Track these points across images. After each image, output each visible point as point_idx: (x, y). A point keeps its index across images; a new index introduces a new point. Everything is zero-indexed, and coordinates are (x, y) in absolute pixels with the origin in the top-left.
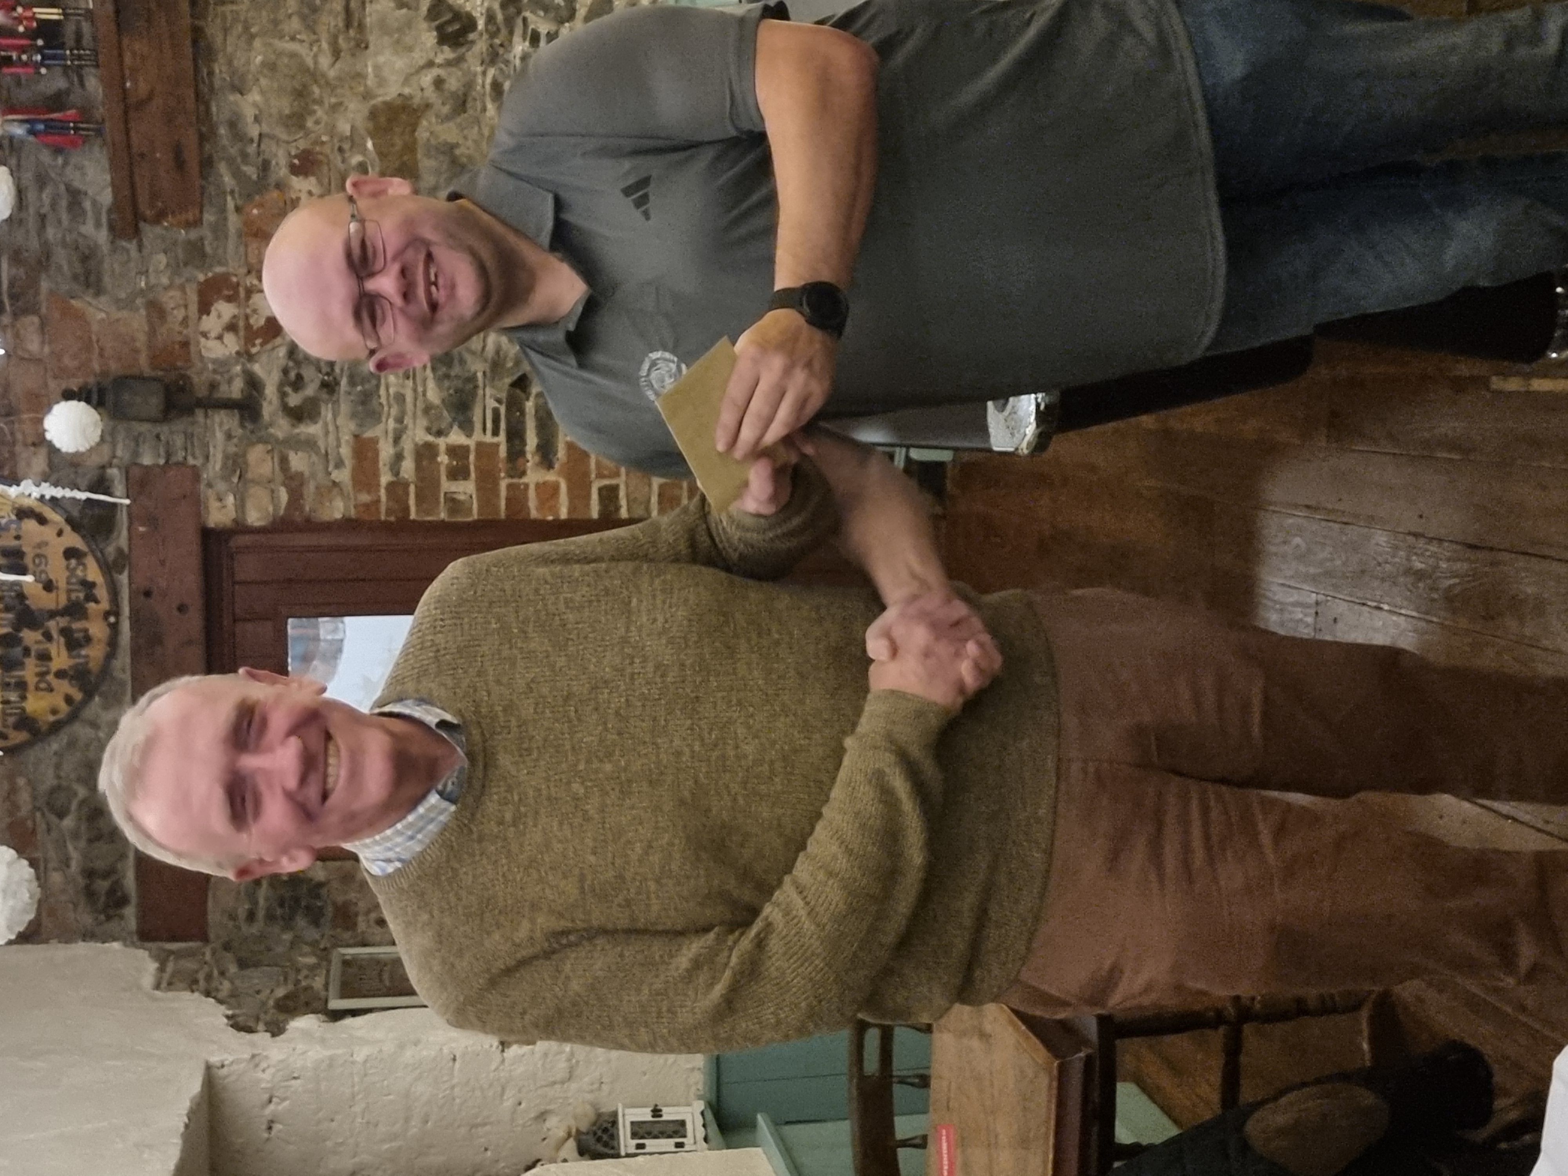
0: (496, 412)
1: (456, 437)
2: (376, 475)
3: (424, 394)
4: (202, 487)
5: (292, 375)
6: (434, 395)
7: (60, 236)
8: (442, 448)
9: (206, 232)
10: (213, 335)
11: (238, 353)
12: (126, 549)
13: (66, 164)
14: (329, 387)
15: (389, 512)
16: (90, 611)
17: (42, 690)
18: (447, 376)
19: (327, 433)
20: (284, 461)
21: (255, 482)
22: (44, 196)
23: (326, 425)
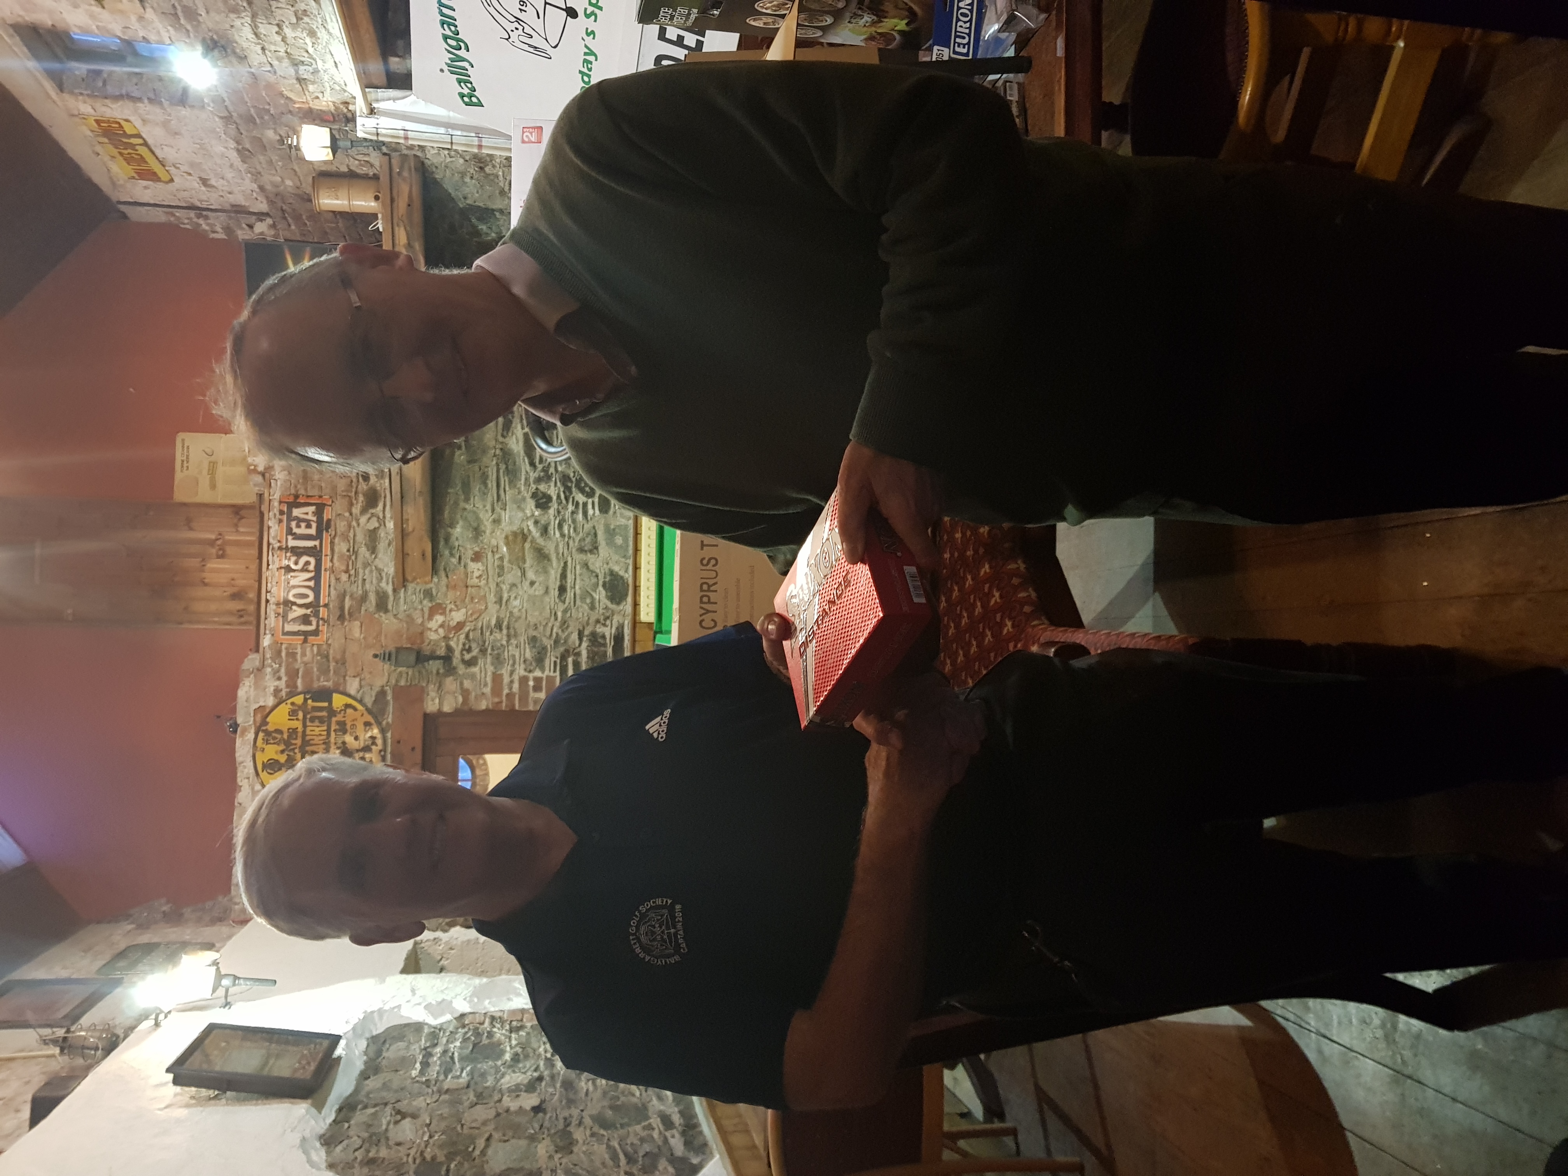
0: (555, 662)
1: (538, 673)
2: (501, 689)
3: (524, 655)
4: (425, 696)
5: (467, 647)
6: (528, 654)
7: (371, 588)
8: (531, 678)
9: (432, 585)
10: (434, 629)
11: (444, 637)
12: (391, 722)
13: (375, 557)
14: (483, 651)
15: (506, 706)
16: (373, 750)
18: (534, 647)
19: (481, 671)
20: (462, 684)
21: (448, 692)
22: (366, 571)
23: (481, 668)
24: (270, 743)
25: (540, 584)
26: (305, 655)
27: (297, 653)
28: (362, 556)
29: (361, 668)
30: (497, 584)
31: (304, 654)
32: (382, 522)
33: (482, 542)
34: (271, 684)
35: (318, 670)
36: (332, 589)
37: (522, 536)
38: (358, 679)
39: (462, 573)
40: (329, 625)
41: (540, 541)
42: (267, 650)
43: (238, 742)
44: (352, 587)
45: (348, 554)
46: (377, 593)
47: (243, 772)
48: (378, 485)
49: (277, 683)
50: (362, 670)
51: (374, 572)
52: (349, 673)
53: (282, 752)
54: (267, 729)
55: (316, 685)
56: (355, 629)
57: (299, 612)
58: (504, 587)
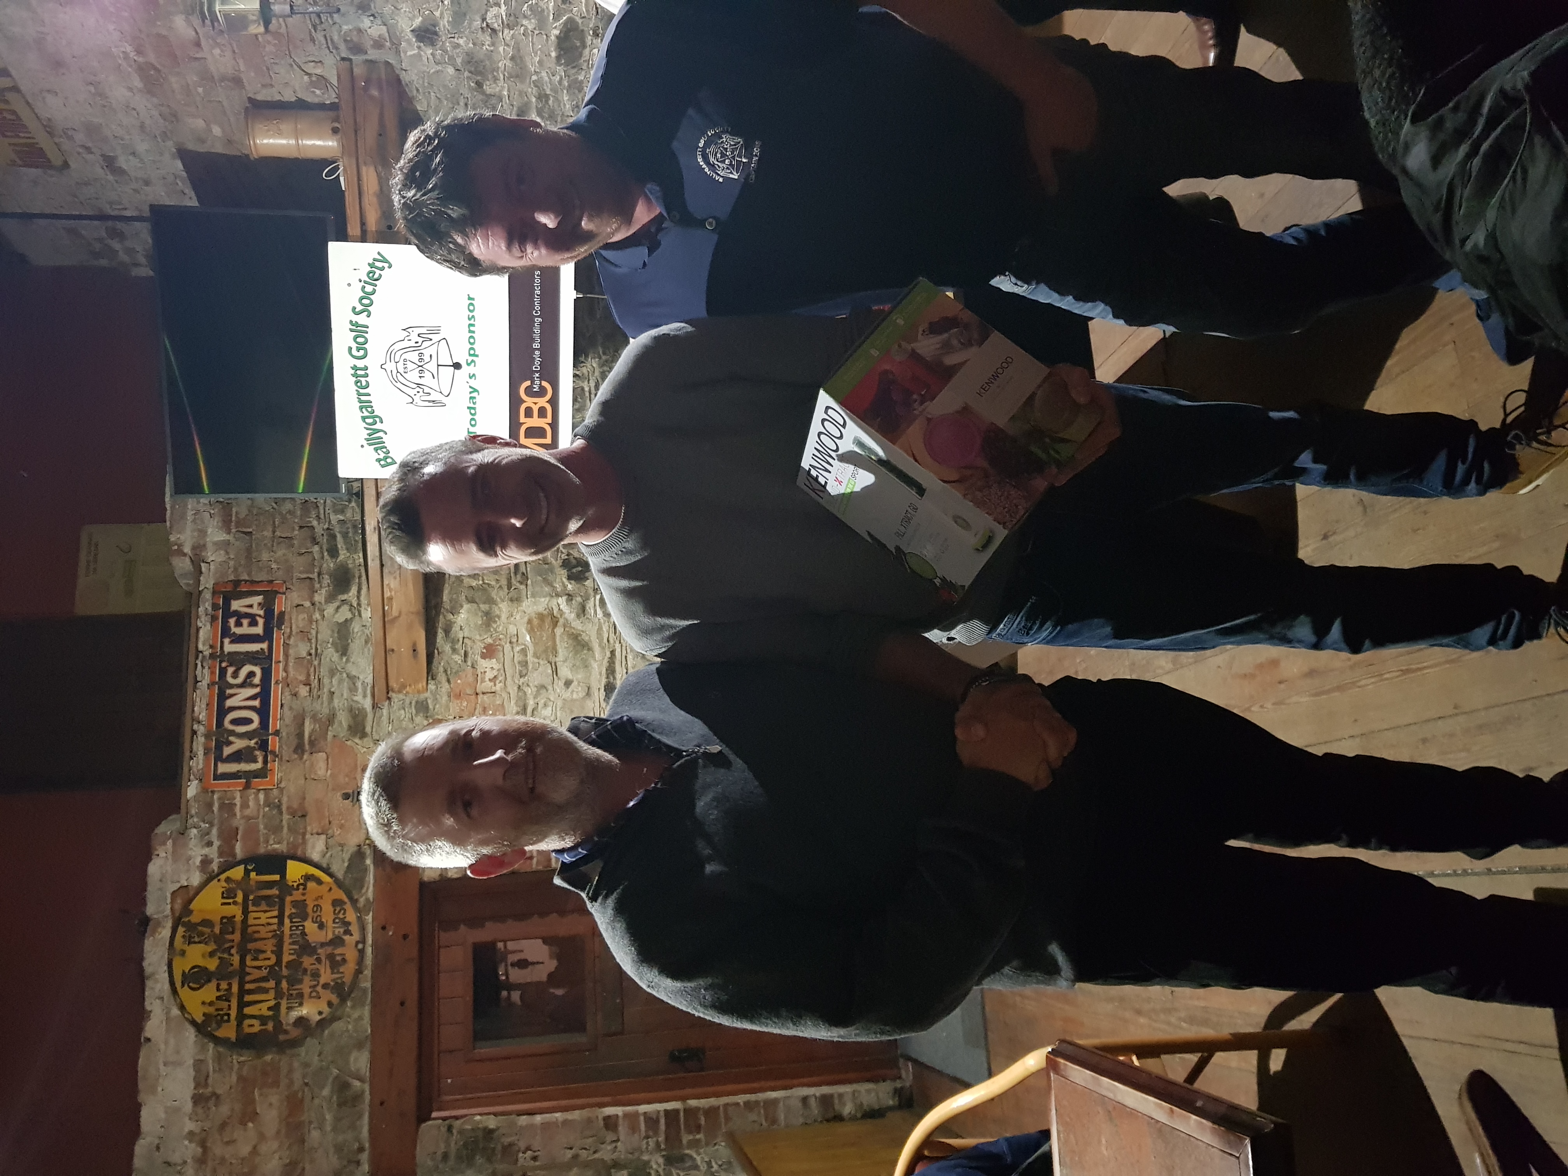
7: (340, 705)
9: (427, 694)
12: (371, 900)
13: (348, 661)
16: (347, 942)
17: (314, 997)
22: (333, 680)
24: (195, 943)
25: (579, 682)
26: (248, 807)
27: (235, 804)
28: (328, 659)
29: (327, 822)
30: (519, 687)
31: (244, 805)
32: (356, 610)
33: (495, 630)
34: (197, 852)
35: (265, 828)
36: (286, 708)
37: (552, 619)
38: (323, 837)
39: (470, 675)
40: (281, 760)
41: (577, 625)
42: (192, 803)
43: (148, 943)
44: (315, 704)
45: (309, 657)
46: (351, 710)
47: (152, 988)
48: (349, 562)
49: (206, 851)
50: (330, 823)
51: (347, 679)
52: (309, 828)
53: (212, 954)
54: (189, 921)
55: (262, 850)
56: (320, 764)
57: (239, 744)
58: (529, 691)
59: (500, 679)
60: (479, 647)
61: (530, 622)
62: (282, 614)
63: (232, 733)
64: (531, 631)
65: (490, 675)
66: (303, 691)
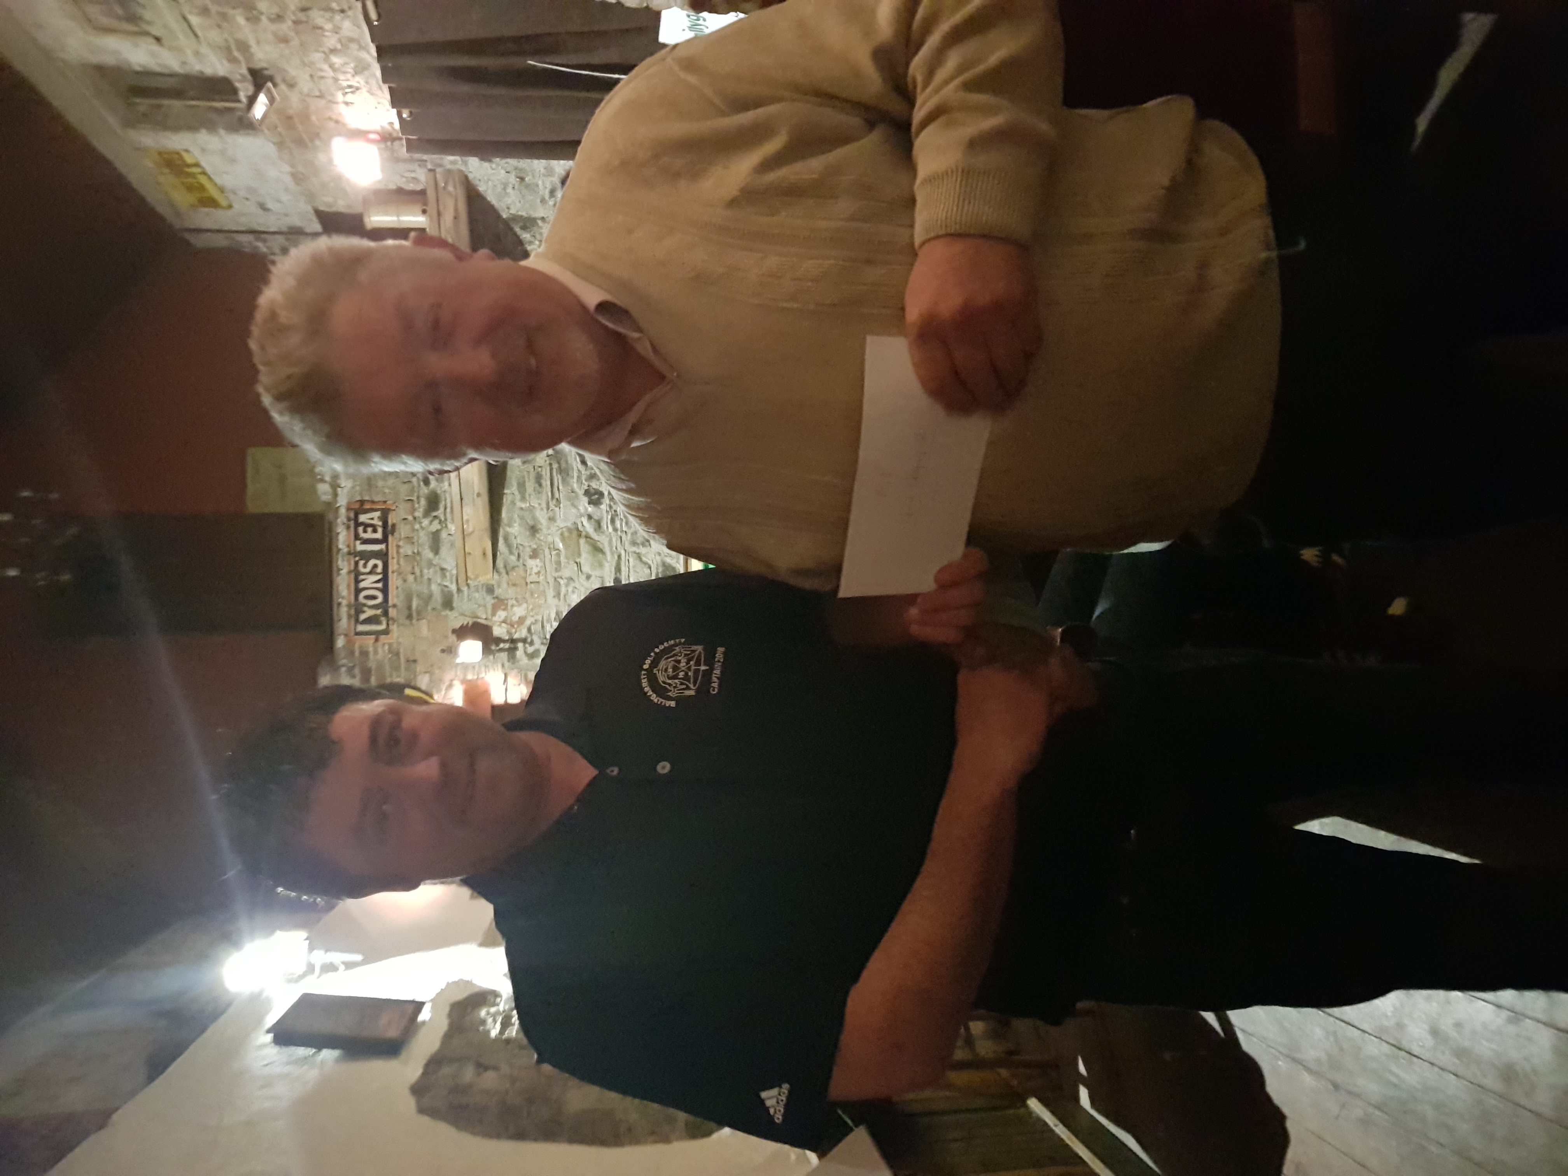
26: (378, 653)
27: (369, 652)
28: (426, 556)
29: (430, 665)
30: (555, 579)
31: (376, 652)
32: (443, 523)
33: (538, 539)
35: (389, 667)
36: (400, 589)
37: (576, 531)
38: (428, 675)
39: (521, 571)
40: (398, 623)
41: (594, 535)
42: (341, 650)
44: (418, 587)
45: (413, 555)
46: (442, 591)
48: (438, 489)
50: (432, 666)
51: (439, 570)
52: (418, 669)
56: (424, 628)
57: (369, 613)
58: (562, 582)
59: (543, 572)
60: (528, 551)
61: (562, 534)
62: (394, 526)
63: (364, 605)
64: (563, 539)
65: (535, 570)
66: (411, 578)
